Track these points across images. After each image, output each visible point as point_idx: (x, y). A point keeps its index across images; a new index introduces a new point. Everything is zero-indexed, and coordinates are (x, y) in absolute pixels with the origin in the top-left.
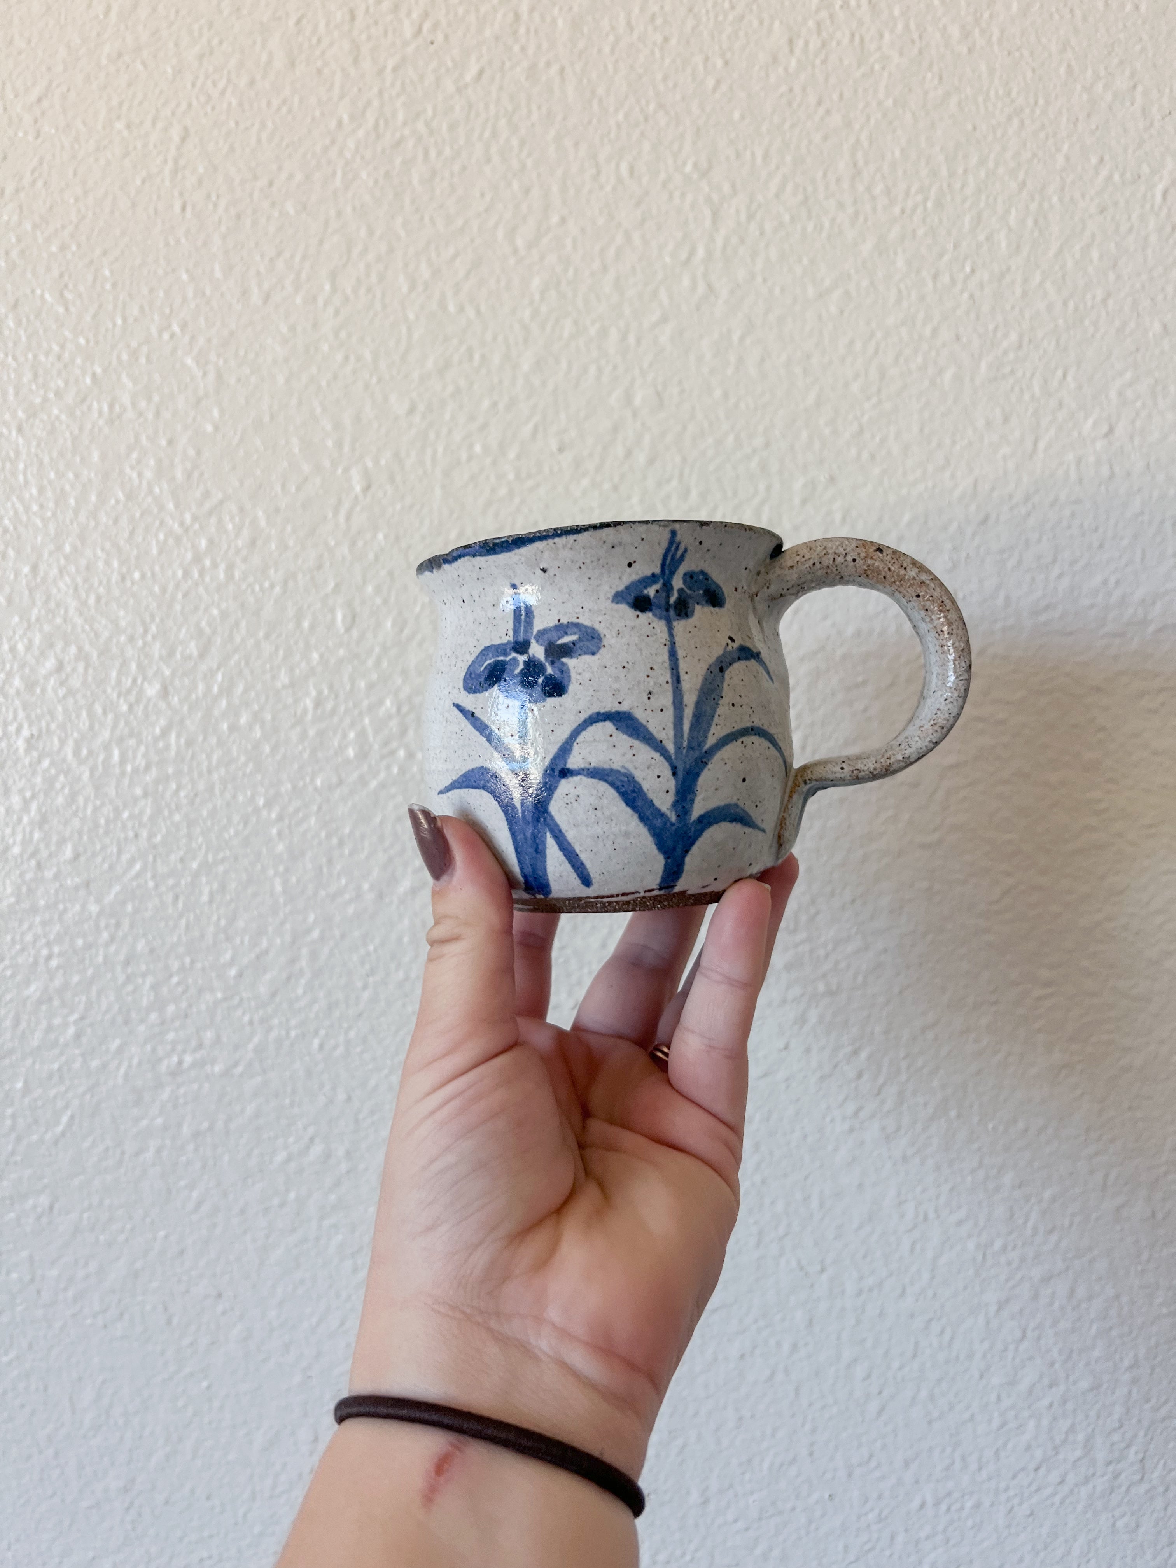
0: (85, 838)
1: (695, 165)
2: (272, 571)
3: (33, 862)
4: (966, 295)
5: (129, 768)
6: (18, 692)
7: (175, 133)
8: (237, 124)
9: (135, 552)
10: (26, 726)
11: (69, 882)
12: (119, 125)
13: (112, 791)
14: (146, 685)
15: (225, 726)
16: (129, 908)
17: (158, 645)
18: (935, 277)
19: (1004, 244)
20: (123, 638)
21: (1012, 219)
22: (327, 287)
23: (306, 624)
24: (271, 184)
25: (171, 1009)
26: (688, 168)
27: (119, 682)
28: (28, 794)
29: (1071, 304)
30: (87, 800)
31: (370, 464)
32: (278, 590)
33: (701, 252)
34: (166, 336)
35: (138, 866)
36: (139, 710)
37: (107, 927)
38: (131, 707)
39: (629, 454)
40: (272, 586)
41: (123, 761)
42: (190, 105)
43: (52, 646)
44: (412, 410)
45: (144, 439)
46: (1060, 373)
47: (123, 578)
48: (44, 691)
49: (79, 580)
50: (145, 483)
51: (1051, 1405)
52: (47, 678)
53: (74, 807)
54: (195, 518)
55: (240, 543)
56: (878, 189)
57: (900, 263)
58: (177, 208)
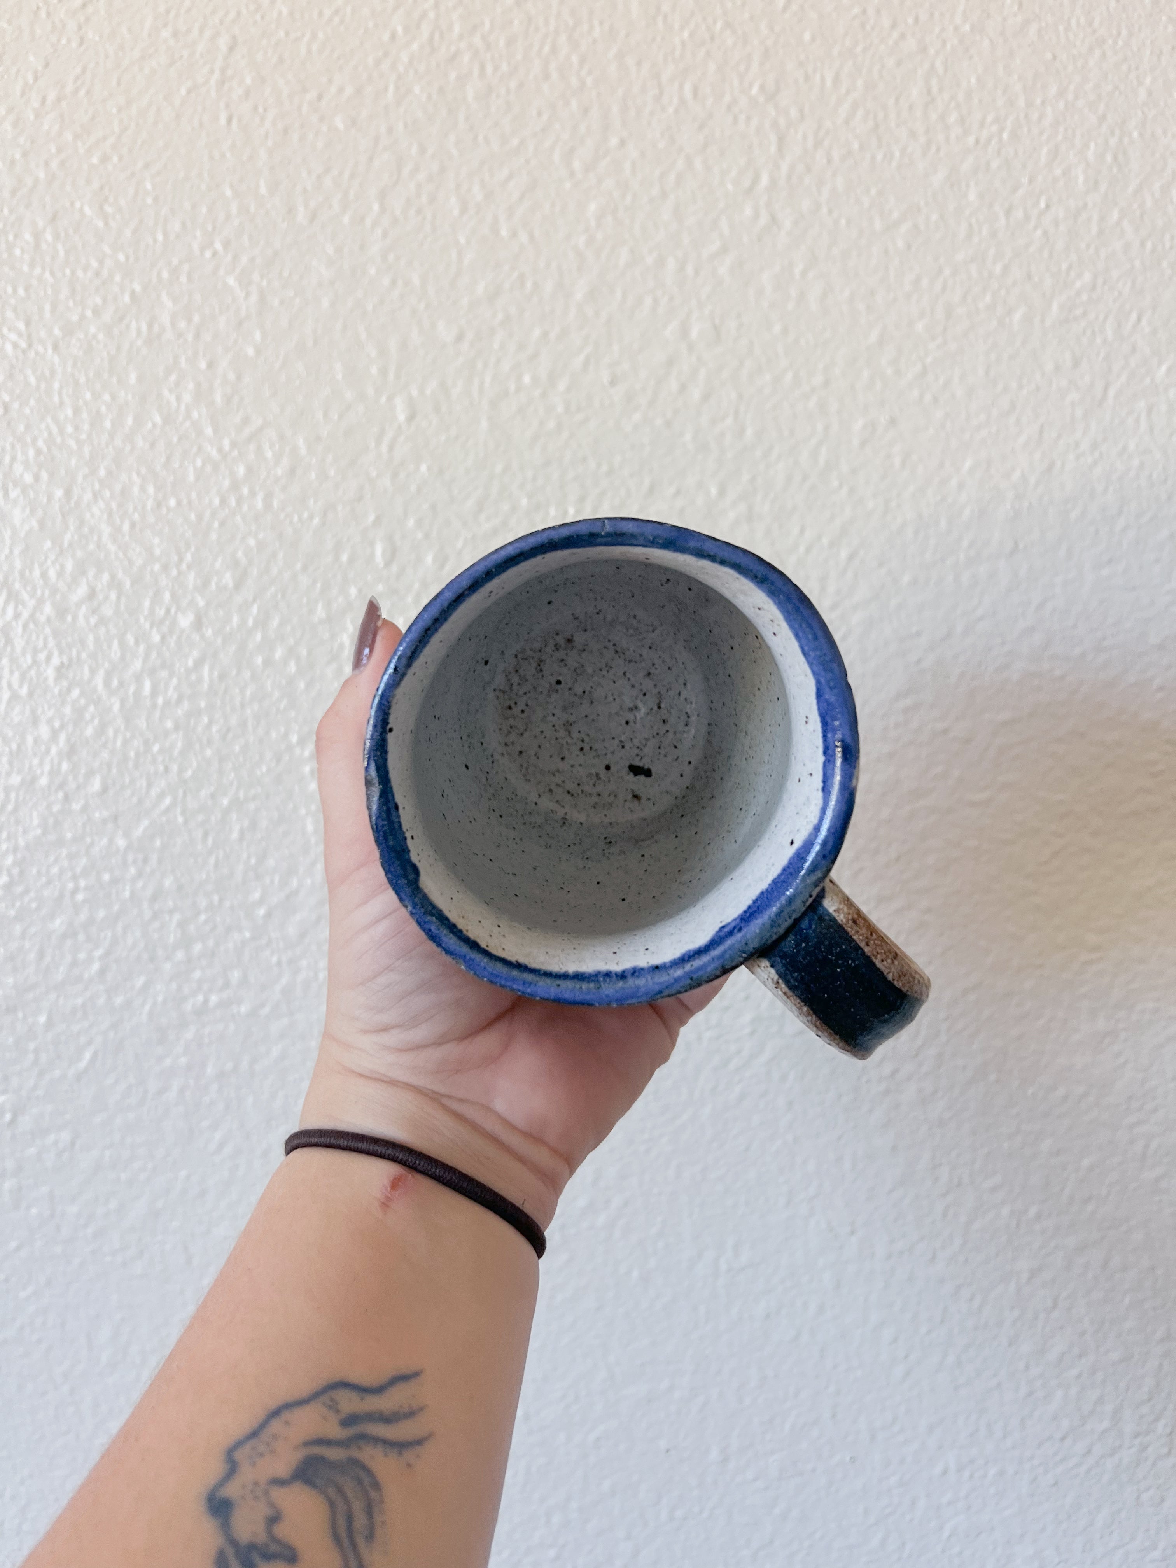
0: (114, 771)
1: (762, 88)
2: (312, 502)
3: (61, 795)
4: (1039, 232)
5: (160, 701)
6: (49, 620)
7: (223, 42)
8: (287, 34)
9: (172, 478)
10: (56, 653)
11: (97, 815)
12: (165, 33)
13: (142, 724)
14: (180, 615)
15: (259, 660)
16: (158, 843)
17: (192, 576)
18: (1008, 212)
19: (1081, 179)
20: (157, 567)
21: (1090, 155)
22: (376, 207)
23: (344, 558)
24: (320, 97)
25: (198, 947)
26: (755, 91)
27: (152, 612)
28: (57, 724)
29: (1149, 245)
30: (116, 732)
31: (415, 393)
32: (316, 521)
33: (765, 180)
34: (208, 254)
35: (168, 801)
36: (172, 641)
37: (135, 862)
38: (163, 638)
39: (683, 388)
40: (311, 517)
41: (154, 693)
42: (239, 14)
43: (84, 573)
44: (460, 338)
45: (183, 360)
46: (1134, 316)
47: (159, 505)
48: (75, 618)
49: (114, 505)
50: (183, 407)
52: (78, 605)
53: (103, 739)
54: (234, 445)
55: (279, 472)
56: (953, 118)
57: (972, 196)
58: (223, 121)
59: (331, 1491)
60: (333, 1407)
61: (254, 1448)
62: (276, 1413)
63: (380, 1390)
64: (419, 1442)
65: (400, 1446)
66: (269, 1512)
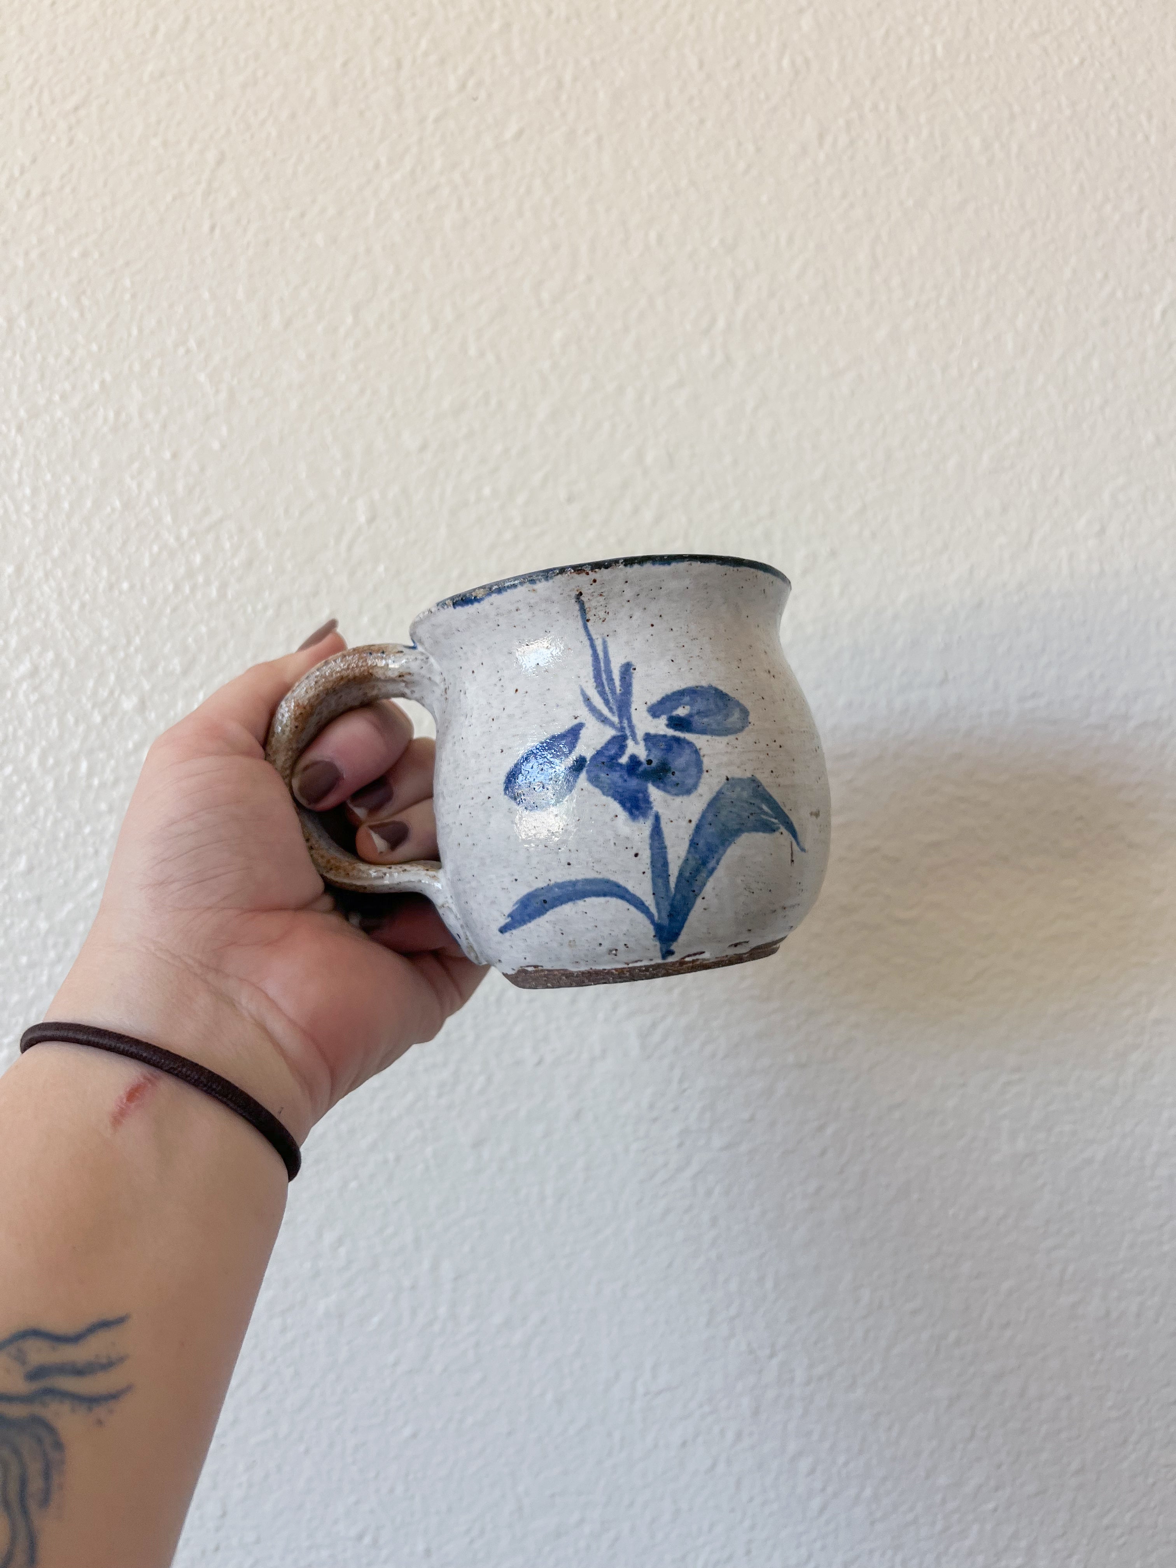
0: (42, 851)
1: (722, 241)
2: (267, 594)
4: (972, 390)
7: (211, 156)
8: (275, 154)
9: (127, 561)
11: (20, 896)
12: (155, 142)
13: (76, 805)
14: (123, 697)
17: (139, 658)
18: (945, 369)
19: (1010, 346)
20: (104, 648)
21: (1020, 322)
22: (349, 320)
24: (303, 215)
27: (95, 692)
29: (1071, 408)
30: (48, 812)
31: (377, 496)
32: (270, 612)
33: (721, 323)
34: (181, 351)
36: (113, 724)
37: (55, 946)
38: (105, 720)
39: (636, 510)
40: (265, 608)
41: (90, 774)
42: (229, 131)
43: (28, 650)
44: (423, 448)
45: (147, 449)
46: (1057, 472)
47: (111, 587)
48: (15, 695)
49: (65, 585)
50: (144, 494)
51: (995, 1510)
52: (19, 682)
53: (33, 818)
54: (192, 534)
55: (236, 562)
56: (895, 282)
57: (912, 353)
58: (206, 227)
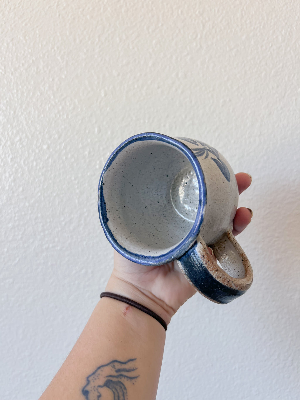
0: (26, 186)
1: (199, 12)
2: (79, 117)
3: (12, 192)
4: (269, 53)
5: (38, 168)
6: (9, 146)
9: (42, 109)
10: (11, 155)
11: (21, 197)
13: (33, 174)
14: (44, 145)
15: (64, 158)
16: (37, 205)
17: (47, 135)
18: (262, 47)
19: (280, 39)
20: (38, 133)
21: (283, 33)
22: (97, 40)
23: (87, 131)
24: (83, 10)
25: (47, 232)
26: (197, 13)
27: (36, 144)
28: (11, 173)
29: (297, 57)
30: (26, 176)
31: (107, 89)
32: (80, 122)
33: (199, 36)
34: (53, 50)
35: (39, 194)
37: (31, 210)
38: (39, 151)
39: (176, 90)
41: (37, 165)
43: (19, 133)
44: (119, 75)
45: (46, 78)
46: (293, 75)
47: (39, 116)
48: (16, 145)
50: (45, 91)
52: (17, 142)
53: (23, 177)
54: (59, 101)
55: (71, 108)
56: (248, 22)
57: (252, 42)
58: (58, 15)
59: (114, 390)
60: (114, 367)
61: (94, 377)
62: (99, 368)
63: (125, 363)
64: (136, 378)
65: (131, 378)
66: (99, 394)
